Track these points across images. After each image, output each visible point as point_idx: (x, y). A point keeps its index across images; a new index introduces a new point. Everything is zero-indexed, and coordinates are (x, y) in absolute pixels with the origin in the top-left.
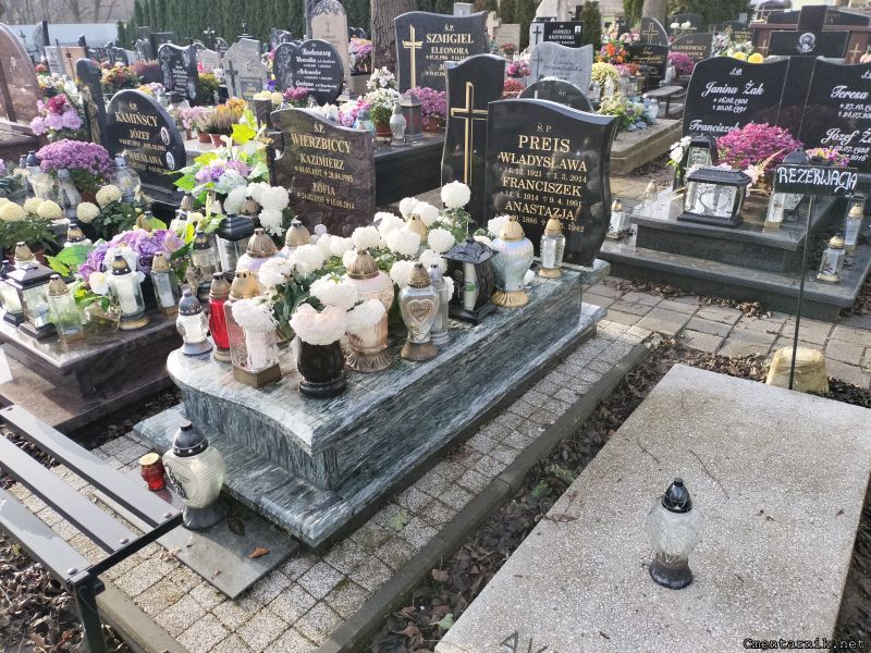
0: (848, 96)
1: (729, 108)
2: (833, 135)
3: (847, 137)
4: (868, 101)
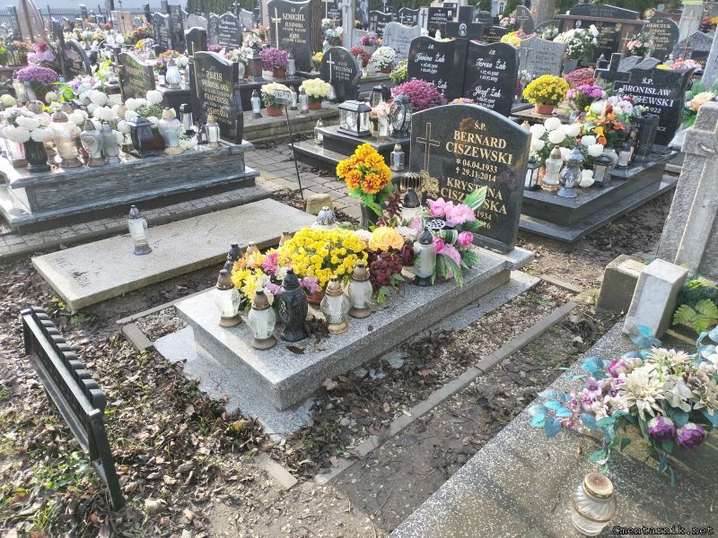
0: (483, 65)
1: (429, 71)
2: (478, 90)
3: (485, 92)
4: (493, 69)
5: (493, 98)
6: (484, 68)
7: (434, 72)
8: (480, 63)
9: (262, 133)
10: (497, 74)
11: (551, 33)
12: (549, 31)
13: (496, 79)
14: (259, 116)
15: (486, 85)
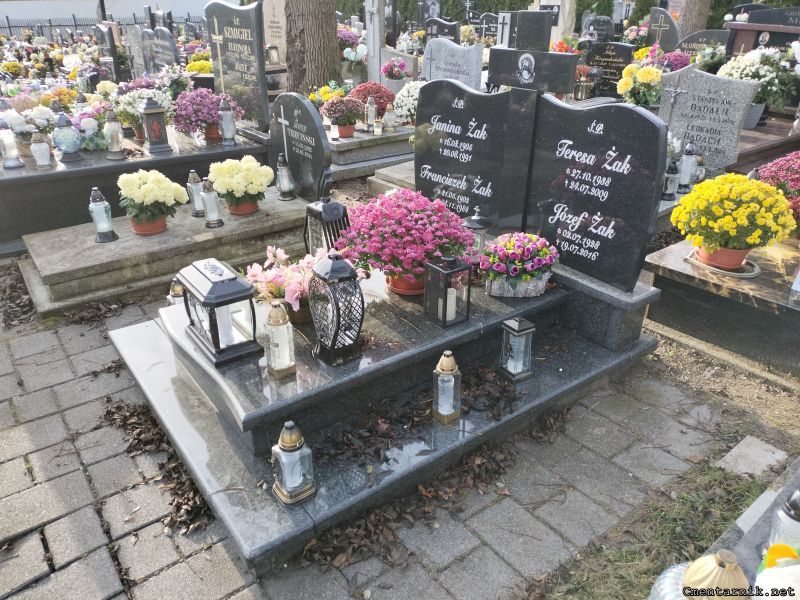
0: (573, 157)
1: (455, 154)
2: (561, 213)
3: (576, 221)
4: (597, 169)
5: (596, 237)
6: (573, 163)
7: (466, 158)
8: (565, 150)
9: (94, 282)
10: (606, 182)
11: (713, 55)
12: (709, 50)
13: (604, 195)
14: (110, 237)
15: (579, 204)
